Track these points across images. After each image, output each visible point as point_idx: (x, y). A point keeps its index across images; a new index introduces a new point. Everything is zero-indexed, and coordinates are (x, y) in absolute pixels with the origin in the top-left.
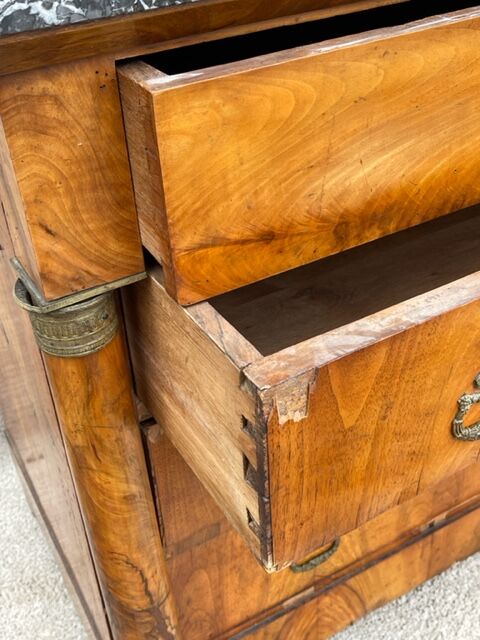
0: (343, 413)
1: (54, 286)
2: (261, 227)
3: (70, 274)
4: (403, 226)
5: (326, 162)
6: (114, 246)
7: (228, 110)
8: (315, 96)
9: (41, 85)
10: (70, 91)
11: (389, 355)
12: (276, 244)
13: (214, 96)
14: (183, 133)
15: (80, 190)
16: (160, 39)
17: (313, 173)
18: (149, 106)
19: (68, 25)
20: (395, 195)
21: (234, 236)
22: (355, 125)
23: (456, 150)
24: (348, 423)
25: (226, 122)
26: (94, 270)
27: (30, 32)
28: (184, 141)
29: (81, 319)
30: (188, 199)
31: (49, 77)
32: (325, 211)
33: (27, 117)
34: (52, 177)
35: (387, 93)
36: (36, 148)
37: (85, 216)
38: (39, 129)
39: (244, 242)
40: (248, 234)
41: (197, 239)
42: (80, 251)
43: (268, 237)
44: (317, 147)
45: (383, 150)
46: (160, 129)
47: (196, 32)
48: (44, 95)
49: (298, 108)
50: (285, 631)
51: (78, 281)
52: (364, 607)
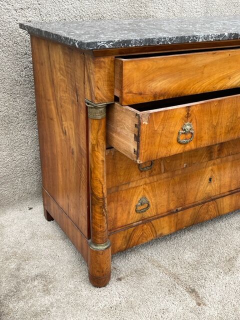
0: (155, 126)
1: (98, 101)
2: (140, 92)
3: (101, 98)
4: (168, 98)
5: (152, 80)
6: (109, 94)
7: (136, 66)
8: (151, 66)
9: (102, 59)
10: (107, 61)
11: (164, 115)
12: (142, 96)
13: (133, 63)
14: (127, 69)
15: (105, 81)
16: (123, 53)
17: (150, 82)
18: (122, 64)
19: (110, 48)
20: (166, 90)
21: (134, 92)
22: (159, 73)
23: (179, 82)
24: (156, 129)
25: (135, 68)
26: (105, 99)
27: (103, 49)
28: (128, 71)
29: (100, 110)
30: (127, 82)
31: (104, 58)
32: (152, 91)
33: (98, 65)
34: (101, 77)
35: (164, 68)
36: (99, 71)
37: (105, 87)
38: (100, 67)
39: (136, 94)
40: (137, 92)
41: (127, 91)
42: (103, 94)
43: (141, 94)
44: (151, 76)
45: (164, 79)
46: (124, 68)
47: (129, 53)
48: (102, 61)
49: (148, 67)
50: (133, 234)
51: (102, 100)
52: (156, 234)
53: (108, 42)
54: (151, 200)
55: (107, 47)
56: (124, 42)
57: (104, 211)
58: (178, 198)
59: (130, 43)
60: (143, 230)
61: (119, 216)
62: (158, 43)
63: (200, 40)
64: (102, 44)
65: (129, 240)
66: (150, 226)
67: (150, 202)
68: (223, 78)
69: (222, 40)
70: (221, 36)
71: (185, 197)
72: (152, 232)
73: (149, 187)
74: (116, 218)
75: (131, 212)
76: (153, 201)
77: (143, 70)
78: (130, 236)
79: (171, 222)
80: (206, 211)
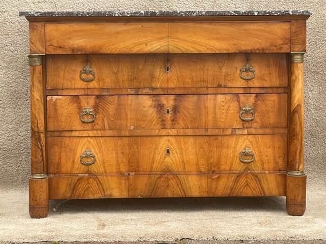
1: (31, 52)
3: (34, 50)
6: (41, 48)
7: (55, 28)
10: (39, 25)
12: (62, 49)
15: (37, 38)
19: (38, 17)
21: (55, 45)
26: (37, 51)
29: (34, 59)
30: (49, 38)
31: (36, 23)
32: (70, 46)
33: (32, 27)
35: (80, 31)
36: (32, 31)
37: (37, 42)
38: (34, 29)
40: (57, 46)
41: (49, 44)
42: (36, 47)
46: (46, 28)
48: (35, 25)
49: (66, 30)
50: (78, 183)
51: (35, 52)
52: (104, 192)
53: (37, 12)
54: (97, 155)
55: (36, 15)
56: (49, 13)
57: (39, 144)
58: (129, 161)
59: (54, 14)
60: (88, 183)
61: (63, 161)
62: (77, 15)
63: (116, 15)
64: (32, 13)
65: (74, 190)
66: (96, 181)
67: (96, 156)
68: (139, 44)
69: (138, 16)
70: (137, 13)
71: (138, 163)
72: (99, 188)
73: (94, 141)
74: (60, 163)
75: (76, 161)
76: (99, 156)
77: (61, 31)
78: (75, 186)
79: (121, 184)
80: (166, 185)
